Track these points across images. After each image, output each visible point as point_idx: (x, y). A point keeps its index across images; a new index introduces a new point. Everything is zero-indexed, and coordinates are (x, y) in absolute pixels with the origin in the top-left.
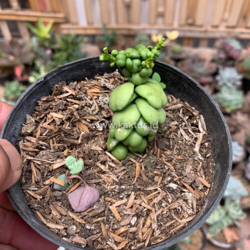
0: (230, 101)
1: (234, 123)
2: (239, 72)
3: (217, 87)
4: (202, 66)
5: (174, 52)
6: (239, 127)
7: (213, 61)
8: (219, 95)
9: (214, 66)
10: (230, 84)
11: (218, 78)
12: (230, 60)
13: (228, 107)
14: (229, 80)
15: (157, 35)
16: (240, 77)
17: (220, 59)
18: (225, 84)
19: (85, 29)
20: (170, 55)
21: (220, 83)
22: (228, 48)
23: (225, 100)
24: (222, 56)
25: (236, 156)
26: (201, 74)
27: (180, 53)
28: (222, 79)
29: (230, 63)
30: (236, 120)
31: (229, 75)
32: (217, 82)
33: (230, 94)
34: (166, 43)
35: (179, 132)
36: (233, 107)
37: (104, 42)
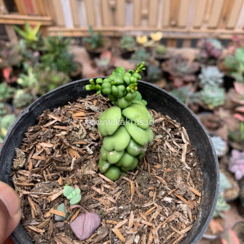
0: (213, 98)
1: (217, 119)
2: (221, 71)
3: (200, 85)
4: (185, 65)
5: (158, 53)
6: (222, 123)
7: (196, 60)
8: (202, 93)
9: (197, 65)
10: (212, 82)
11: (201, 76)
12: (212, 59)
13: (211, 104)
14: (211, 78)
15: (142, 36)
16: (221, 75)
17: (202, 58)
18: (207, 83)
19: (72, 31)
20: (155, 55)
21: (203, 82)
22: (209, 48)
23: (208, 98)
24: (205, 55)
25: (219, 150)
26: (184, 73)
27: (164, 53)
28: (205, 77)
29: (212, 62)
30: (219, 116)
31: (211, 73)
32: (199, 80)
33: (213, 91)
34: (150, 44)
35: (165, 145)
36: (216, 104)
37: (90, 44)
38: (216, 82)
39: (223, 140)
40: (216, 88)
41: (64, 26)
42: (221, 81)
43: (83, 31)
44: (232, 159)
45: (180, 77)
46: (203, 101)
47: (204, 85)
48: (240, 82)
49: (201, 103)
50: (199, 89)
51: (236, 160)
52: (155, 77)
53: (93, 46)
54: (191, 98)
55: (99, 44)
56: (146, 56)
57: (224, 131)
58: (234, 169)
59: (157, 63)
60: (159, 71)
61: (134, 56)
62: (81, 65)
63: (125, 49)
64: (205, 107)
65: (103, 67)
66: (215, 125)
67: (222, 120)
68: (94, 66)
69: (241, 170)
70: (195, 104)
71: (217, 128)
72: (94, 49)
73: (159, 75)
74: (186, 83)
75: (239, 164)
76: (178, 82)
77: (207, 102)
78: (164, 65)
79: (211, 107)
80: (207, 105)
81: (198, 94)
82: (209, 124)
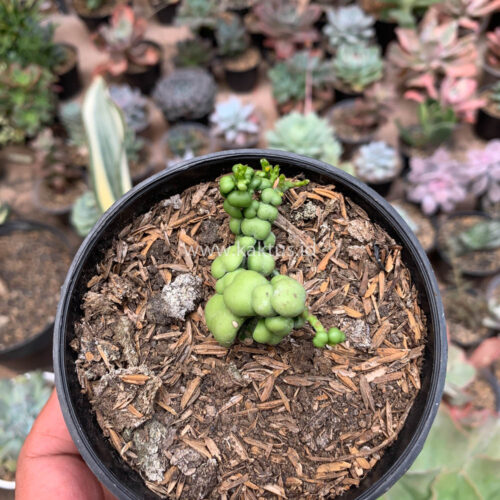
38: (360, 37)
39: (389, 146)
40: (362, 45)
42: (369, 33)
44: (412, 176)
45: (286, 37)
46: (341, 79)
47: (336, 46)
48: (407, 26)
49: (339, 86)
50: (329, 56)
51: (419, 175)
52: (235, 45)
53: (92, 3)
54: (315, 73)
56: (208, 5)
57: (389, 130)
58: (418, 194)
59: (233, 19)
60: (240, 33)
61: (182, 10)
64: (346, 91)
65: (121, 41)
66: (369, 120)
67: (382, 106)
69: (431, 193)
70: (324, 87)
71: (374, 126)
72: (93, 10)
73: (241, 40)
74: (299, 46)
75: (426, 183)
76: (283, 48)
77: (349, 78)
78: (248, 20)
79: (358, 88)
80: (348, 85)
81: (327, 65)
82: (359, 122)
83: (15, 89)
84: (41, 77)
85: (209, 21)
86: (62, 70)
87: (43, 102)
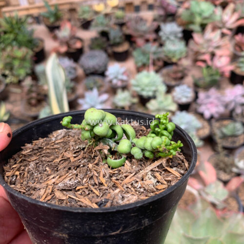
0: (175, 52)
1: (181, 68)
2: (180, 25)
3: (162, 42)
4: (145, 25)
5: (117, 18)
6: (186, 72)
7: (155, 20)
8: (165, 49)
9: (156, 24)
10: (172, 38)
11: (161, 34)
12: (170, 16)
13: (174, 57)
14: (171, 33)
15: (99, 4)
16: (180, 29)
17: (160, 16)
18: (168, 38)
19: (27, 9)
20: (113, 21)
21: (164, 38)
22: (165, 5)
23: (170, 52)
24: (162, 12)
25: (187, 97)
26: (145, 32)
27: (123, 18)
28: (165, 34)
29: (170, 18)
30: (182, 65)
31: (170, 29)
32: (160, 38)
33: (174, 44)
34: (109, 10)
36: (178, 57)
37: (48, 18)
38: (176, 37)
39: (189, 87)
40: (177, 41)
41: (18, 5)
42: (180, 35)
43: (39, 8)
44: (199, 101)
45: (141, 36)
46: (166, 56)
47: (165, 41)
48: (197, 32)
49: (166, 59)
50: (161, 45)
51: (202, 100)
52: (118, 40)
53: (52, 20)
54: (155, 53)
55: (58, 18)
56: (106, 21)
57: (189, 80)
58: (202, 109)
59: (117, 28)
60: (120, 34)
61: (93, 23)
62: (42, 41)
63: (84, 19)
64: (169, 62)
65: (64, 37)
66: (179, 75)
67: (185, 69)
68: (55, 38)
69: (208, 109)
70: (159, 59)
71: (182, 78)
72: (53, 23)
73: (121, 37)
74: (147, 41)
75: (206, 104)
76: (140, 41)
77: (170, 55)
78: (124, 29)
79: (174, 60)
80: (170, 59)
81: (160, 50)
82: (175, 76)
83: (14, 58)
84: (27, 53)
85: (106, 29)
86: (37, 50)
87: (28, 65)
